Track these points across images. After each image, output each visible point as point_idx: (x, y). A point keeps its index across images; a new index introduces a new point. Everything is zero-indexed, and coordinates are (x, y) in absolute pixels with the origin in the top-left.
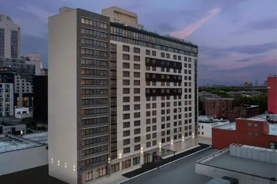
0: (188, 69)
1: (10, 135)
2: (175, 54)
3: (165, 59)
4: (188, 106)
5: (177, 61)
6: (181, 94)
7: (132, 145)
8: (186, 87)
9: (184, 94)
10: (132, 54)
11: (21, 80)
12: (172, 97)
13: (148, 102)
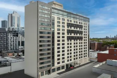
0: (85, 28)
1: (17, 56)
2: (80, 21)
3: (75, 23)
4: (85, 44)
5: (81, 24)
6: (82, 39)
7: (61, 61)
8: (84, 36)
9: (83, 39)
10: (61, 21)
11: (21, 36)
12: (78, 40)
13: (68, 42)
